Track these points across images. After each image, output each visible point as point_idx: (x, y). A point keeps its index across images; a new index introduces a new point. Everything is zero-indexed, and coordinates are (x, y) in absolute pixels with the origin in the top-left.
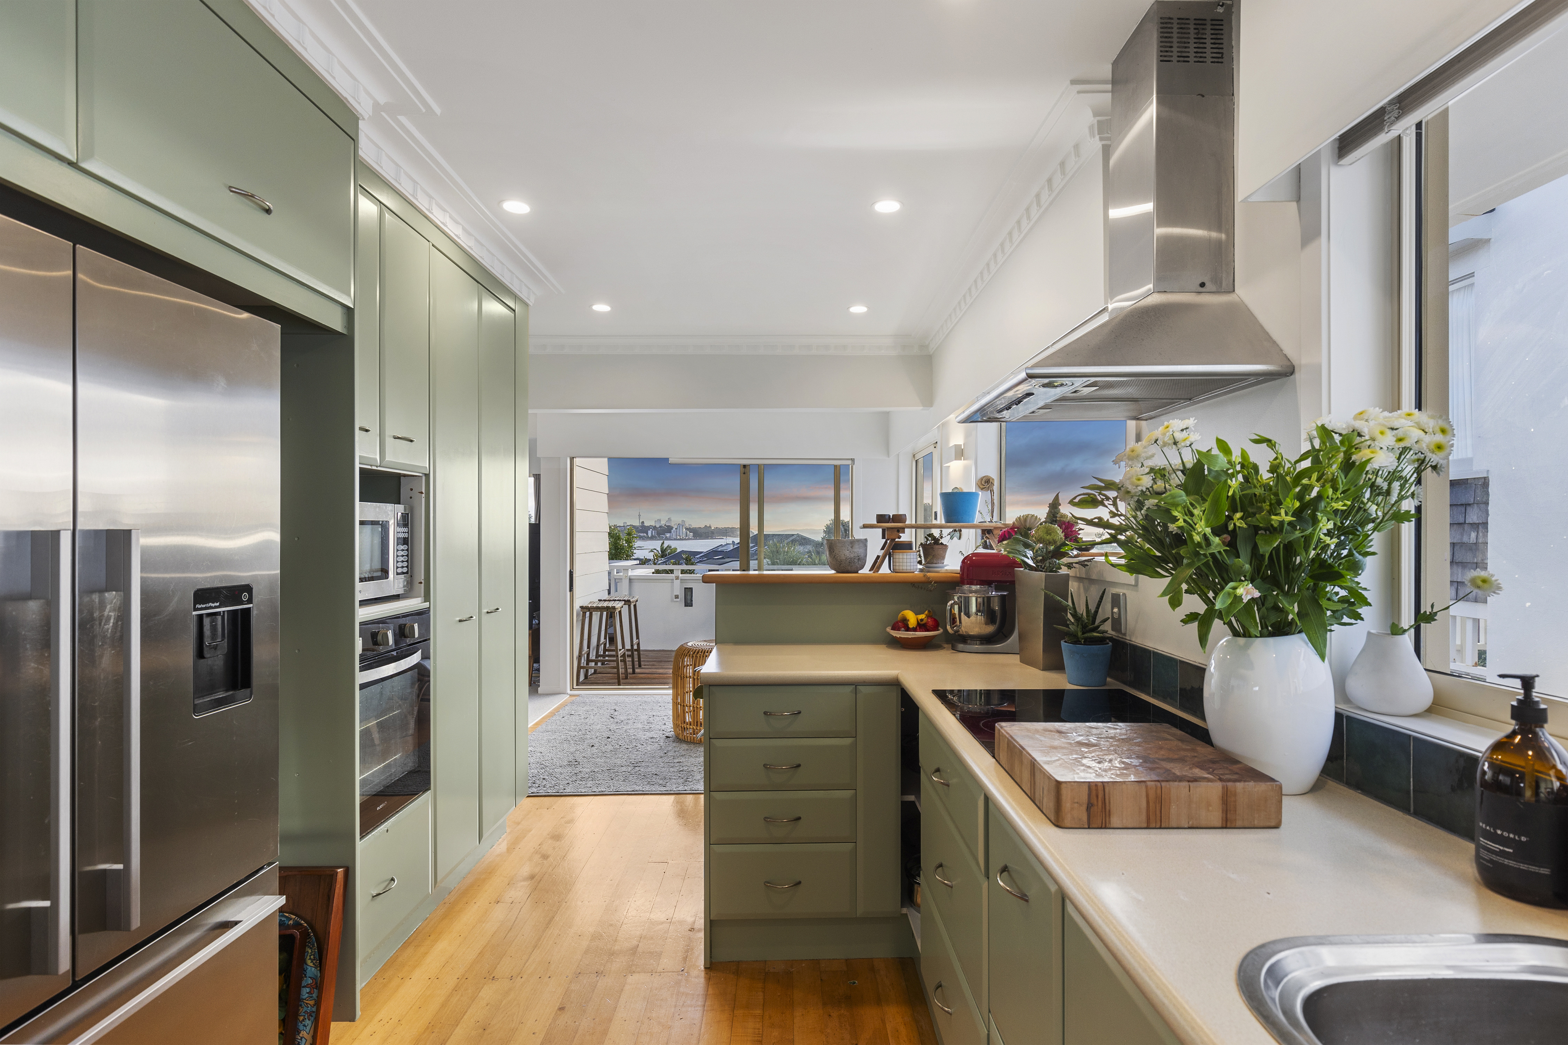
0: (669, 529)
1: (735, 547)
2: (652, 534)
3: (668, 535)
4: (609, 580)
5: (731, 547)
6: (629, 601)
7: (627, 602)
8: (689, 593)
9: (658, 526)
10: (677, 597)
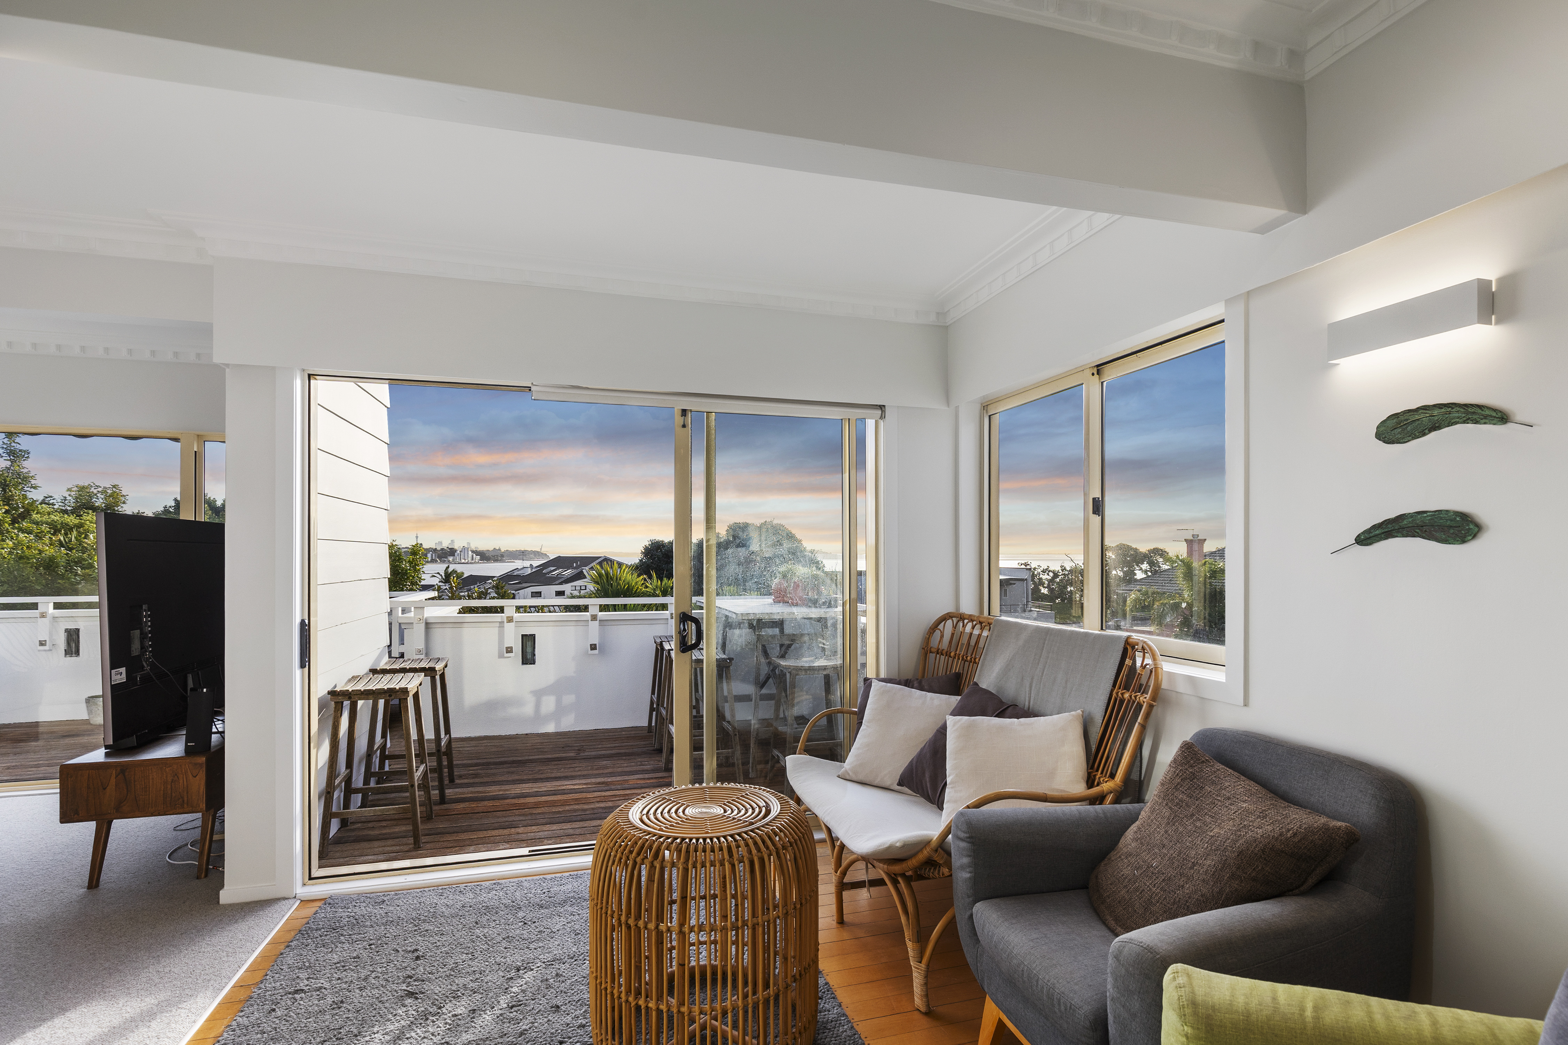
0: (452, 552)
1: (534, 570)
2: (432, 557)
3: (451, 559)
4: (390, 624)
5: (529, 571)
6: (432, 670)
7: (429, 672)
8: (529, 644)
9: (439, 549)
10: (509, 650)
